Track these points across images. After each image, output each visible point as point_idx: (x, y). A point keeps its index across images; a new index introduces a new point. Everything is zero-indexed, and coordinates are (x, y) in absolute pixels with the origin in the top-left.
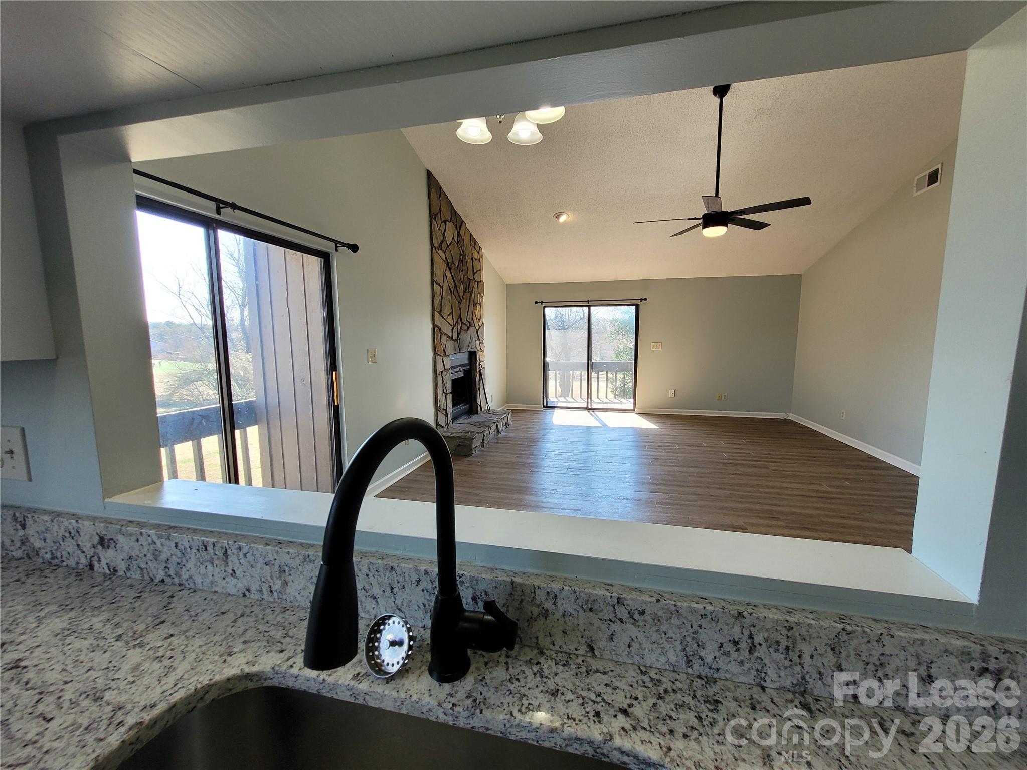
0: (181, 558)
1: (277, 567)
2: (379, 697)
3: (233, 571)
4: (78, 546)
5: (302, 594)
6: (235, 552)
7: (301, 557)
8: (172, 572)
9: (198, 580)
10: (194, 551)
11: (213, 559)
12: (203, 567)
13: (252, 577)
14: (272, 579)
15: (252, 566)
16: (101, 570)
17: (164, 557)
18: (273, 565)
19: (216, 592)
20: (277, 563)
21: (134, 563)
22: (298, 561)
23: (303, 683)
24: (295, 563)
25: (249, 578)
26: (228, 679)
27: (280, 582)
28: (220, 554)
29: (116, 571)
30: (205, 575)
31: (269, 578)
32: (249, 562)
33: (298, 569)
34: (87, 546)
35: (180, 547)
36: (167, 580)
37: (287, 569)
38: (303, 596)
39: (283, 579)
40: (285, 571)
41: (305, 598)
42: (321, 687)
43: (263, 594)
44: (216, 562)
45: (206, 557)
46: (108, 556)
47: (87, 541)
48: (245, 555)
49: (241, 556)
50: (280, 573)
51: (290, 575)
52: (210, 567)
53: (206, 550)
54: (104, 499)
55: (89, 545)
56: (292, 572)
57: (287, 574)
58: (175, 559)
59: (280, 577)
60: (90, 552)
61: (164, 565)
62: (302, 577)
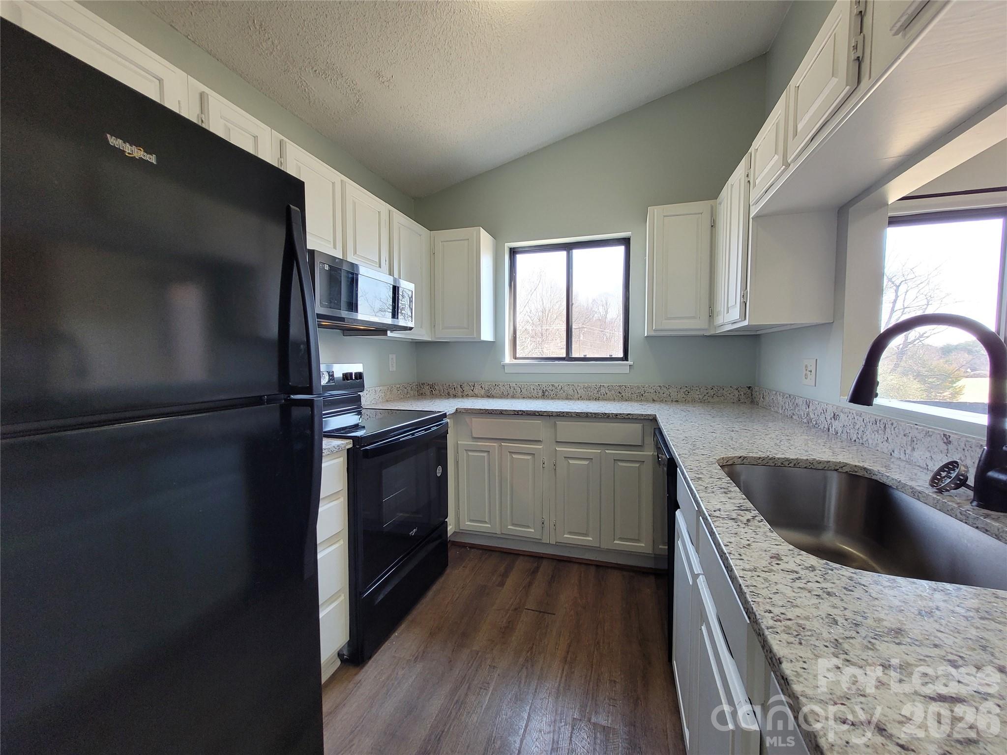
0: (864, 428)
1: (910, 438)
2: (925, 495)
3: (887, 438)
4: (825, 418)
5: (922, 458)
6: (890, 426)
7: (924, 432)
8: (859, 437)
9: (870, 441)
10: (871, 424)
11: (878, 429)
12: (873, 434)
13: (896, 443)
14: (907, 445)
15: (897, 436)
16: (832, 432)
17: (857, 427)
18: (908, 436)
19: (878, 450)
20: (910, 435)
21: (845, 429)
22: (922, 435)
23: (890, 481)
24: (920, 436)
25: (895, 444)
26: (856, 466)
27: (910, 448)
28: (882, 427)
29: (837, 433)
30: (873, 440)
31: (905, 445)
32: (896, 433)
33: (921, 440)
34: (828, 418)
35: (865, 421)
36: (857, 440)
37: (915, 439)
38: (922, 459)
39: (912, 446)
40: (914, 441)
41: (923, 461)
42: (898, 484)
43: (900, 455)
44: (880, 432)
45: (876, 429)
46: (837, 425)
47: (829, 415)
48: (894, 428)
49: (892, 429)
50: (911, 442)
51: (917, 444)
52: (877, 435)
53: (876, 424)
54: (840, 396)
55: (829, 418)
56: (918, 442)
57: (915, 443)
58: (862, 429)
59: (911, 444)
60: (829, 421)
61: (857, 431)
62: (923, 446)
